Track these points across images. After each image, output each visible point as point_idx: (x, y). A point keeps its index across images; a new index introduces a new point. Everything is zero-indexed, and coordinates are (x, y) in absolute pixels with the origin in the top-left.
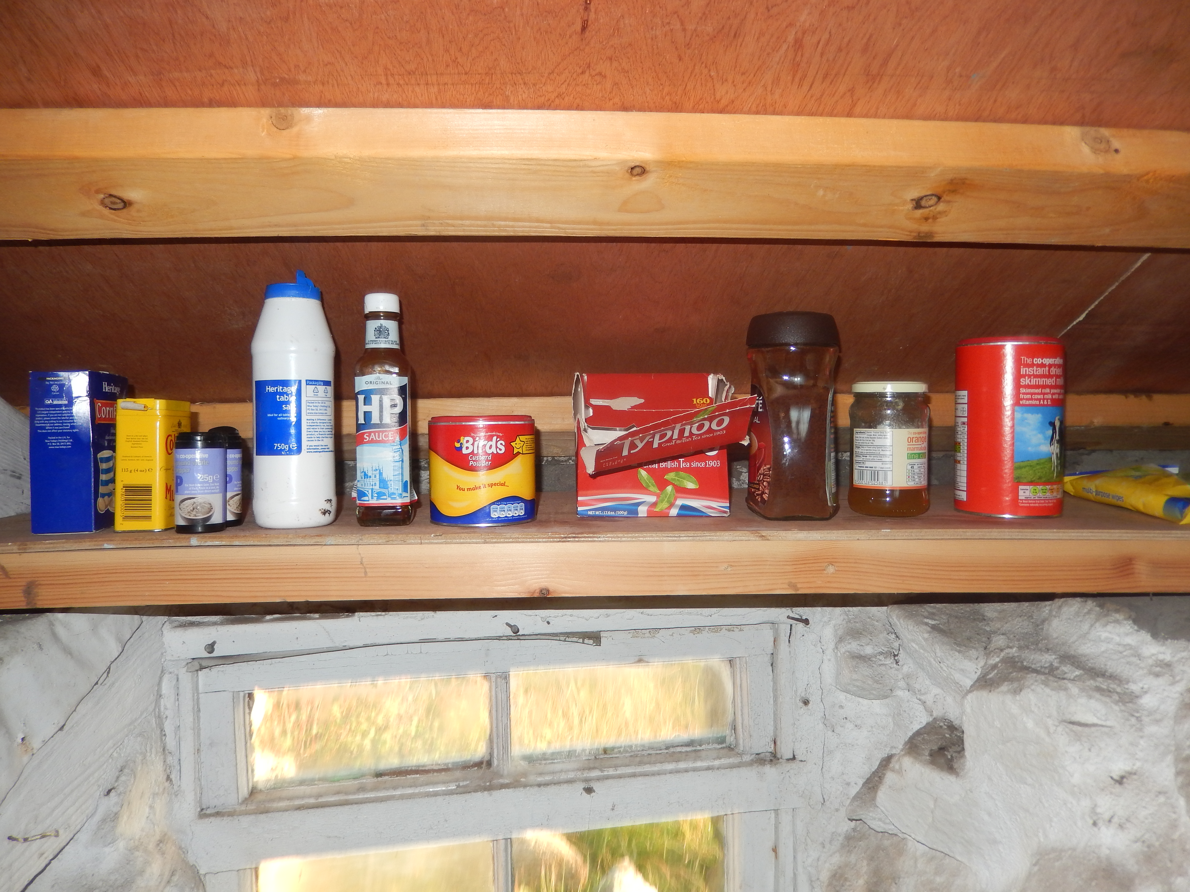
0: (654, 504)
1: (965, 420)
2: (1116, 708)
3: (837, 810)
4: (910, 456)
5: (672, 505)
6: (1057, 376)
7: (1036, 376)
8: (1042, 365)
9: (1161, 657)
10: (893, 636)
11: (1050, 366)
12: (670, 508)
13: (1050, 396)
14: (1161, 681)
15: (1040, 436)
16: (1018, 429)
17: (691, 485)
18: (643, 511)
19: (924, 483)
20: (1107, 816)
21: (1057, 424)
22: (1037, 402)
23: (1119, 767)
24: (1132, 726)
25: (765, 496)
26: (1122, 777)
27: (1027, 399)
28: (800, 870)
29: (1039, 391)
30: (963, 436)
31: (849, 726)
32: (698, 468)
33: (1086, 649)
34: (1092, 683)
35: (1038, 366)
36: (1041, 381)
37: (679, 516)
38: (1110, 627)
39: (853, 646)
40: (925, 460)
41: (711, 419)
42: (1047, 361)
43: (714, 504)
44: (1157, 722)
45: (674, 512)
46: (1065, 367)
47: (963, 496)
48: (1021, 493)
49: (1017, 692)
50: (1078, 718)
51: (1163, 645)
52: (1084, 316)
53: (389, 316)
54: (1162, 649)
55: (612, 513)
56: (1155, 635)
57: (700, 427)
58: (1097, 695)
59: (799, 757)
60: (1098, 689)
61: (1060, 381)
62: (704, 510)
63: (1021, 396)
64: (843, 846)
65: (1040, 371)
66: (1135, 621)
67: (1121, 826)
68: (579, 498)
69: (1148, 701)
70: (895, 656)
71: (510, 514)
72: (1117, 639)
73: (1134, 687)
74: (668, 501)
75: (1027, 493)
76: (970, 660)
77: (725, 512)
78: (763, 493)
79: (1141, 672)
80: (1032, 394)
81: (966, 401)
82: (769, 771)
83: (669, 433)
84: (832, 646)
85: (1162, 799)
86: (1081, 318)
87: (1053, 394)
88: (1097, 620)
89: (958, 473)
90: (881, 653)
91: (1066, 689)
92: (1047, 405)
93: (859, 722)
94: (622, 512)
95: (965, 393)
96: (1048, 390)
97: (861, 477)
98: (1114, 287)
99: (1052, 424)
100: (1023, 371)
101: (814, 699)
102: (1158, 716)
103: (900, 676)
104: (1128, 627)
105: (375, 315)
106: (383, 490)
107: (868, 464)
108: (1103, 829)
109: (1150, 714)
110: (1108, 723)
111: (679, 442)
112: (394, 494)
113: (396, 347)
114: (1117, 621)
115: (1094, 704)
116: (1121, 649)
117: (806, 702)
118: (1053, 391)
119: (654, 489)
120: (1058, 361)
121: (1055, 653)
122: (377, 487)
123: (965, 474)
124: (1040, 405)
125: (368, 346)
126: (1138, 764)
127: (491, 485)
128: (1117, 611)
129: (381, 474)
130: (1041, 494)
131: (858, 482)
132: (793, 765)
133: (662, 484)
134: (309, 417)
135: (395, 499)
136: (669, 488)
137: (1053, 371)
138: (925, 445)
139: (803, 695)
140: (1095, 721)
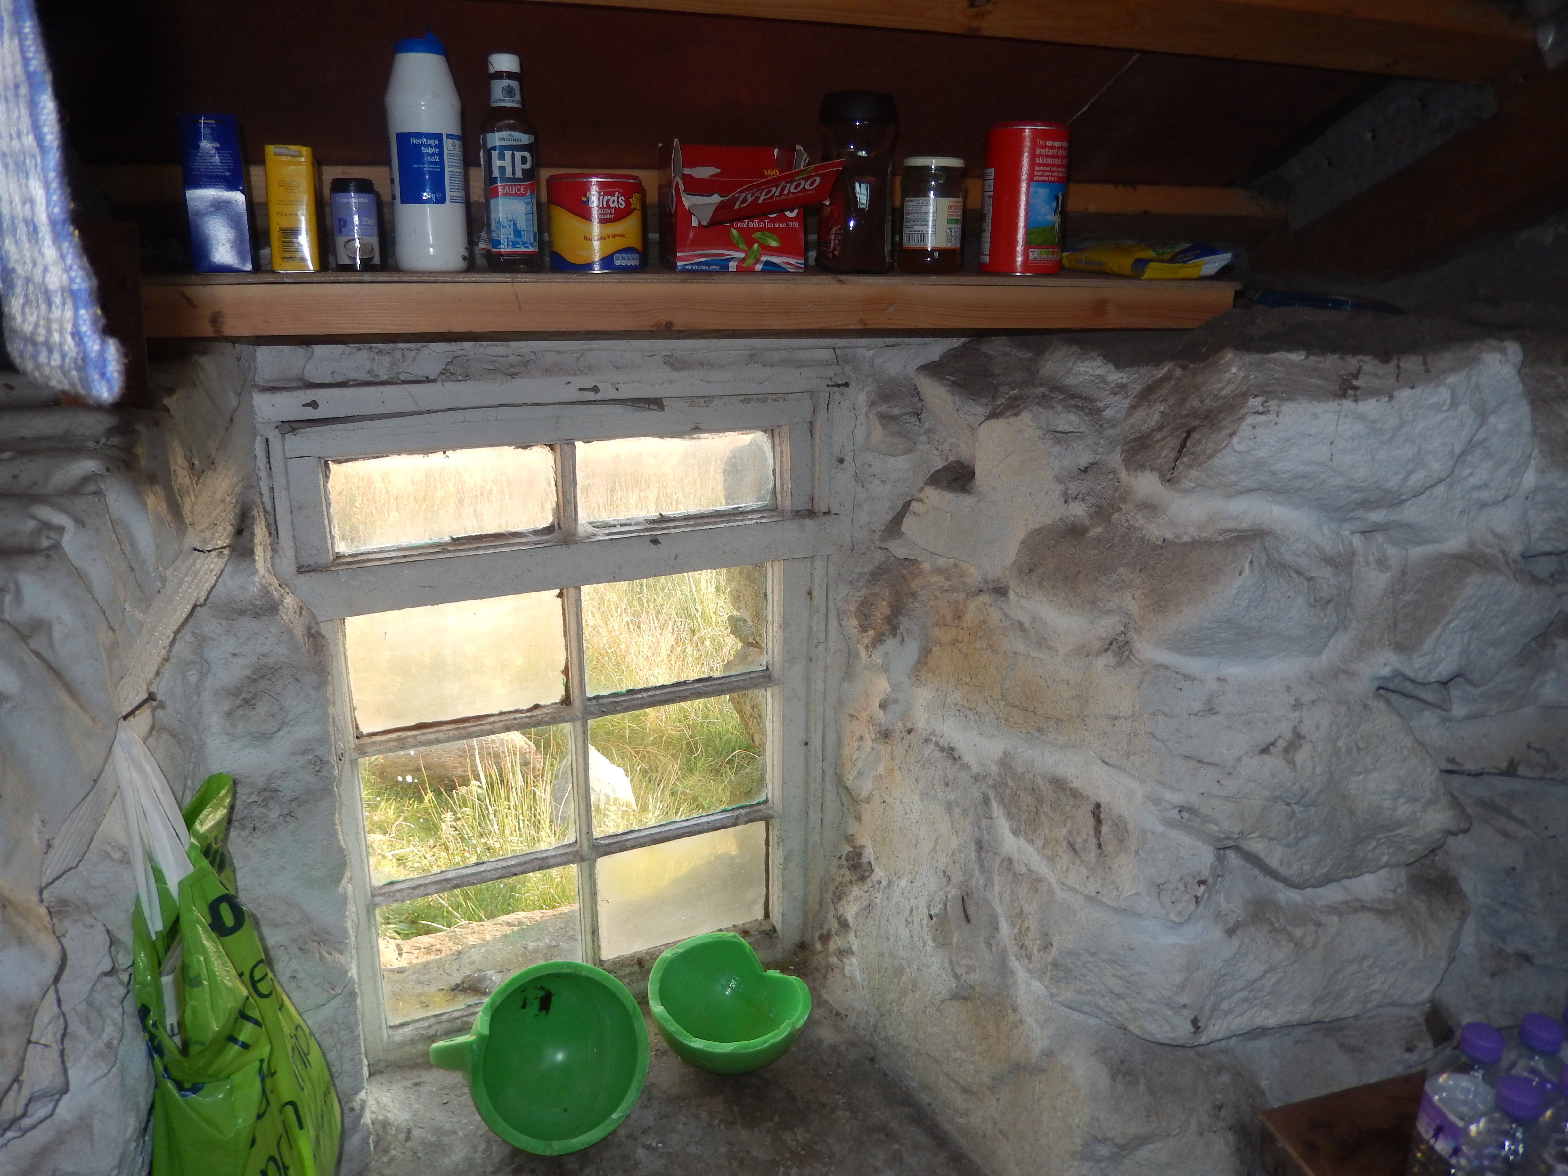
0: (743, 260)
1: (991, 194)
2: (1087, 418)
3: (864, 554)
4: (950, 221)
5: (758, 261)
6: (1062, 157)
7: (1047, 156)
8: (1052, 147)
9: (1120, 381)
10: (917, 399)
11: (1059, 148)
12: (755, 264)
13: (1056, 174)
14: (1118, 397)
15: (1047, 207)
16: (1032, 200)
17: (774, 244)
18: (733, 265)
19: (958, 245)
20: (1074, 495)
21: (1060, 198)
22: (1047, 179)
23: (1085, 459)
24: (1096, 431)
25: (837, 252)
26: (1087, 468)
27: (1040, 176)
28: (831, 605)
29: (1049, 169)
30: (989, 210)
31: (877, 482)
32: (779, 228)
33: (1071, 381)
34: (1071, 402)
35: (1050, 147)
36: (1051, 161)
37: (763, 271)
38: (1086, 363)
39: (883, 408)
40: (959, 226)
41: (806, 179)
42: (1056, 144)
43: (792, 261)
44: (1113, 426)
45: (759, 267)
46: (1070, 149)
47: (986, 259)
48: (1031, 254)
49: (1017, 415)
50: (1060, 429)
51: (1123, 372)
52: (1086, 108)
53: (511, 75)
54: (1121, 375)
55: (707, 268)
56: (1117, 367)
57: (796, 187)
58: (1075, 410)
59: (833, 511)
60: (1075, 406)
61: (1065, 162)
62: (784, 266)
63: (1036, 173)
64: (868, 581)
65: (1051, 152)
66: (1105, 357)
67: (1083, 499)
68: (678, 254)
69: (1108, 413)
70: (918, 415)
71: (629, 263)
72: (1091, 371)
73: (1100, 405)
74: (754, 258)
75: (1035, 255)
76: (981, 406)
77: (801, 268)
78: (835, 249)
79: (1105, 393)
80: (1043, 171)
81: (992, 177)
82: (809, 523)
83: (774, 189)
84: (864, 410)
85: (1111, 476)
86: (1084, 110)
87: (1059, 172)
88: (1079, 358)
89: (983, 240)
90: (907, 414)
91: (1053, 408)
92: (1054, 182)
93: (884, 479)
94: (715, 267)
95: (992, 170)
96: (1055, 169)
97: (910, 240)
98: (1111, 82)
99: (1057, 198)
100: (1038, 151)
101: (848, 459)
102: (1114, 423)
103: (922, 431)
104: (1099, 362)
105: (499, 75)
106: (517, 239)
107: (916, 228)
108: (1072, 503)
109: (1109, 421)
110: (1081, 430)
111: (778, 199)
112: (527, 243)
113: (519, 106)
114: (1093, 358)
115: (1072, 417)
116: (1093, 378)
117: (841, 461)
118: (1059, 170)
119: (742, 246)
120: (1065, 144)
121: (1047, 385)
122: (512, 236)
123: (988, 240)
124: (1049, 181)
125: (493, 105)
126: (1098, 457)
127: (614, 236)
128: (1093, 351)
129: (515, 224)
130: (1045, 256)
131: (906, 244)
132: (828, 518)
133: (750, 242)
134: (451, 169)
135: (527, 247)
136: (756, 246)
137: (1061, 153)
138: (960, 213)
139: (838, 456)
140: (1072, 429)
